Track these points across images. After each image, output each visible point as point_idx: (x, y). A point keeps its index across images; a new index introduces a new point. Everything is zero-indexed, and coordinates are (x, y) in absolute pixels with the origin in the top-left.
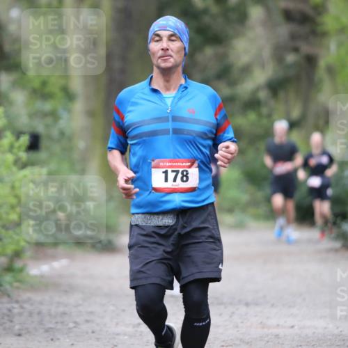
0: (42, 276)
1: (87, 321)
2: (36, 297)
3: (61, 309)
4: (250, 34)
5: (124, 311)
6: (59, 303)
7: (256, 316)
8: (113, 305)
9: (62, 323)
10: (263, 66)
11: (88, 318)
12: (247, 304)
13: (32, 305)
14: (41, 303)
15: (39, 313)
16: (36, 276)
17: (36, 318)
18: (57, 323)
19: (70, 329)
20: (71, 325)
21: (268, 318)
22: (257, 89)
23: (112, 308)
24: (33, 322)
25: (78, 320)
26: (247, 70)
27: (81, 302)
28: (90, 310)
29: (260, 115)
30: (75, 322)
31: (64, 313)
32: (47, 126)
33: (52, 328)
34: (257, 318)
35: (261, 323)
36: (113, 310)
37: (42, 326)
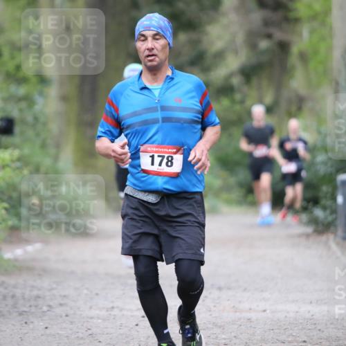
0: (16, 260)
1: (61, 305)
2: (11, 281)
3: (35, 293)
4: (224, 21)
5: (97, 294)
6: (33, 287)
7: (229, 300)
8: (87, 289)
9: (36, 306)
10: (236, 52)
11: (62, 302)
12: (220, 289)
13: (6, 288)
14: (15, 287)
15: (13, 296)
16: (9, 260)
17: (10, 302)
18: (30, 306)
19: (44, 312)
20: (45, 308)
21: (240, 302)
22: (231, 75)
23: (85, 291)
24: (6, 305)
25: (51, 303)
26: (220, 55)
27: (54, 286)
28: (63, 294)
29: (233, 101)
30: (50, 306)
31: (38, 297)
32: (21, 110)
33: (25, 312)
34: (229, 302)
35: (234, 307)
36: (86, 294)
37: (16, 310)
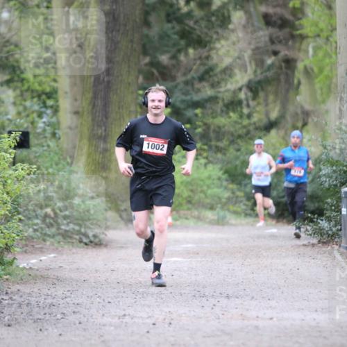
1: (74, 312)
2: (25, 289)
3: (49, 301)
5: (109, 302)
7: (237, 308)
8: (99, 297)
9: (50, 314)
11: (76, 310)
12: (228, 297)
13: (21, 297)
15: (28, 304)
17: (25, 309)
18: (45, 314)
19: (58, 319)
20: (59, 316)
21: (248, 310)
24: (22, 313)
25: (65, 311)
27: (68, 294)
28: (76, 302)
30: (63, 314)
33: (40, 319)
34: (237, 310)
35: (242, 315)
36: (99, 303)
37: (31, 317)
